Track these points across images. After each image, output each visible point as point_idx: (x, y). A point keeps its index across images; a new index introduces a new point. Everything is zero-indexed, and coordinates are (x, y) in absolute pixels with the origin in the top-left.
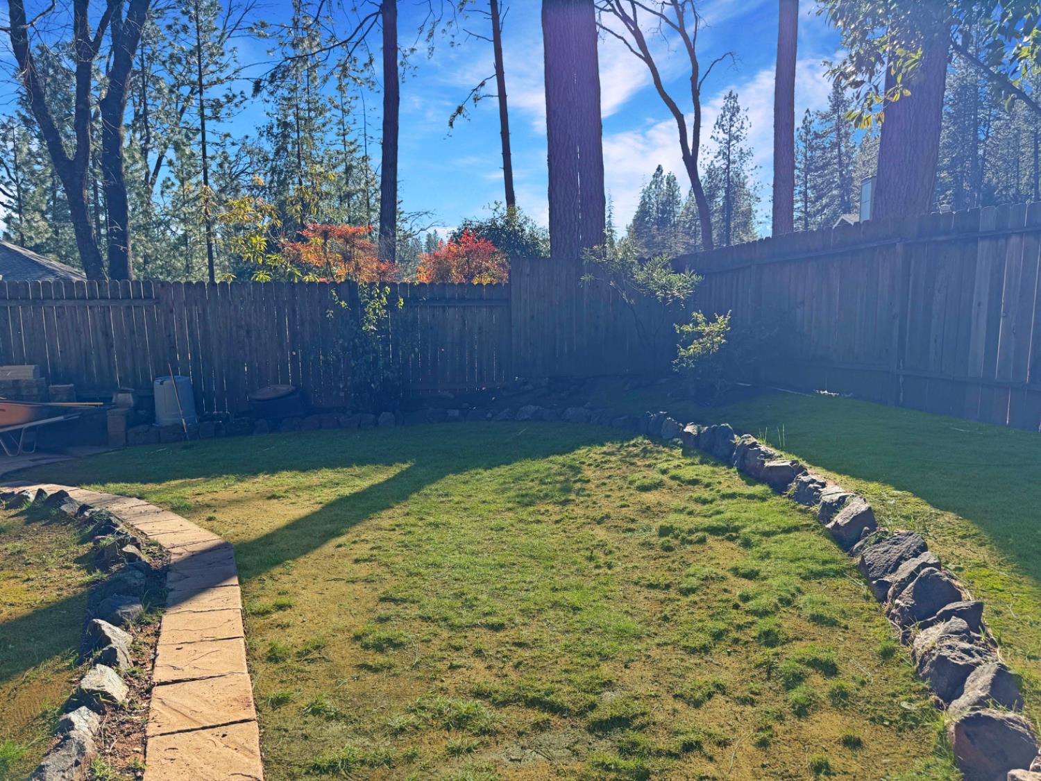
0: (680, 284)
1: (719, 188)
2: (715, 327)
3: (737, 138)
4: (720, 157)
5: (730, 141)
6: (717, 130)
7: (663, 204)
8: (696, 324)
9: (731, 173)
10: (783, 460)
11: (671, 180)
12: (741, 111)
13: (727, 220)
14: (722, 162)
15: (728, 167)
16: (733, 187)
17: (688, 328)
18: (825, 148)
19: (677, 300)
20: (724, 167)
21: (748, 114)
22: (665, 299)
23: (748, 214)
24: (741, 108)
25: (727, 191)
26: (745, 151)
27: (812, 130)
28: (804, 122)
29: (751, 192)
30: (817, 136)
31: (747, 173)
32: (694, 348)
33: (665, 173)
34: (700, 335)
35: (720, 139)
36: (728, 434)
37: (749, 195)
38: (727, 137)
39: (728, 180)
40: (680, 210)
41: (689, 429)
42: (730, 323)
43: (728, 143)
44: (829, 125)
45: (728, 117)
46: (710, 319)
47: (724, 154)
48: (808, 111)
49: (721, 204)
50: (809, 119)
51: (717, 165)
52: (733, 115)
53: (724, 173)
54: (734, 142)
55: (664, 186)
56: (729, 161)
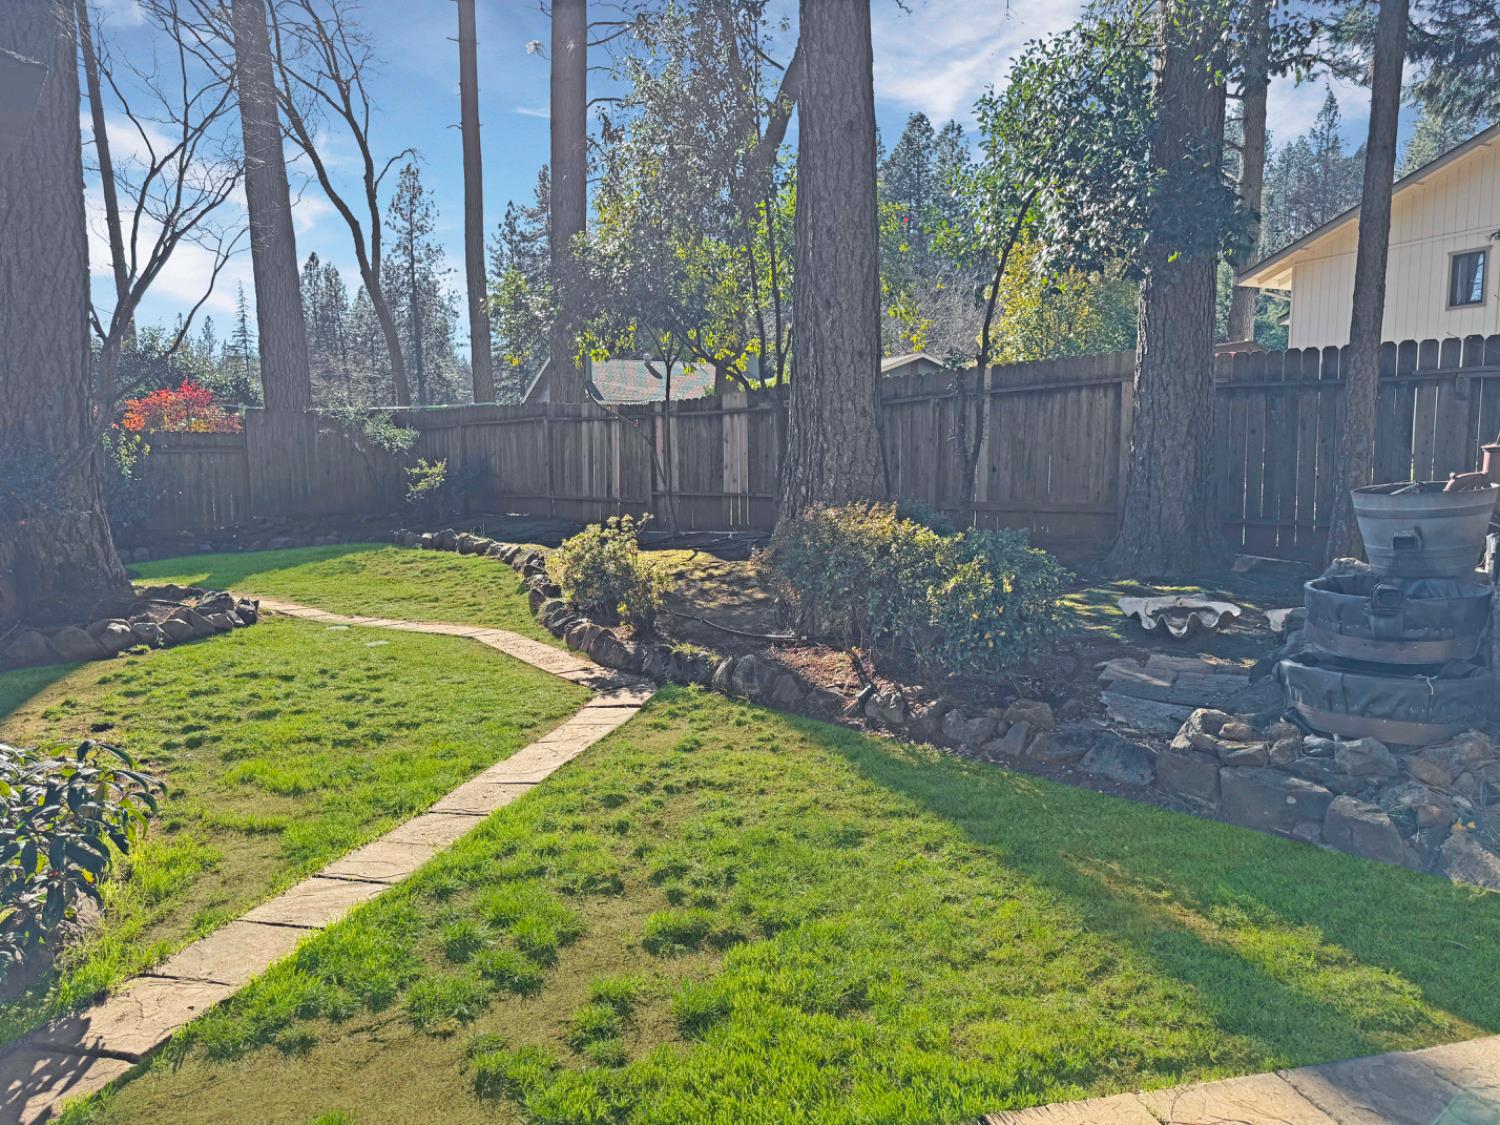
0: (403, 438)
1: (401, 294)
2: (435, 470)
3: (421, 229)
4: (400, 252)
5: (412, 231)
6: (394, 214)
7: (322, 308)
8: (421, 468)
9: (417, 276)
10: (483, 540)
11: (331, 275)
12: (424, 194)
13: (417, 339)
14: (403, 258)
15: (412, 266)
16: (422, 293)
17: (417, 471)
18: (534, 255)
19: (401, 450)
20: (406, 265)
21: (432, 197)
22: (391, 449)
23: (444, 331)
24: (424, 189)
25: (413, 298)
26: (433, 247)
27: (518, 230)
28: (507, 217)
29: (446, 303)
30: (524, 238)
31: (437, 277)
32: (422, 485)
33: (322, 264)
34: (425, 476)
35: (399, 227)
36: (451, 535)
37: (442, 307)
38: (407, 225)
39: (413, 284)
40: (347, 318)
41: (426, 535)
42: (446, 467)
43: (410, 233)
44: (538, 226)
45: (407, 199)
46: (432, 465)
47: (406, 248)
48: (511, 204)
49: (406, 314)
50: (513, 214)
51: (397, 262)
52: (414, 197)
53: (407, 273)
54: (417, 233)
55: (322, 283)
56: (413, 258)
